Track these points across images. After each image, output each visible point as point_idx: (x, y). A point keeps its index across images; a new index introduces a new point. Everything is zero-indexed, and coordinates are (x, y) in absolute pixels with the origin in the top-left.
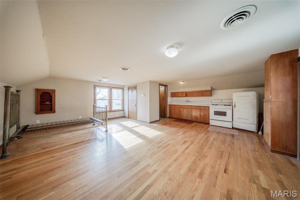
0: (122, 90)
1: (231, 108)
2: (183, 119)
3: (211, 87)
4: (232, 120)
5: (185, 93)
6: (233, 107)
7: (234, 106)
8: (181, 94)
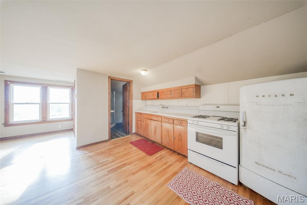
0: (70, 89)
1: (236, 129)
2: (150, 139)
3: (196, 78)
4: (239, 163)
5: (157, 93)
6: (241, 127)
7: (242, 123)
8: (152, 94)
